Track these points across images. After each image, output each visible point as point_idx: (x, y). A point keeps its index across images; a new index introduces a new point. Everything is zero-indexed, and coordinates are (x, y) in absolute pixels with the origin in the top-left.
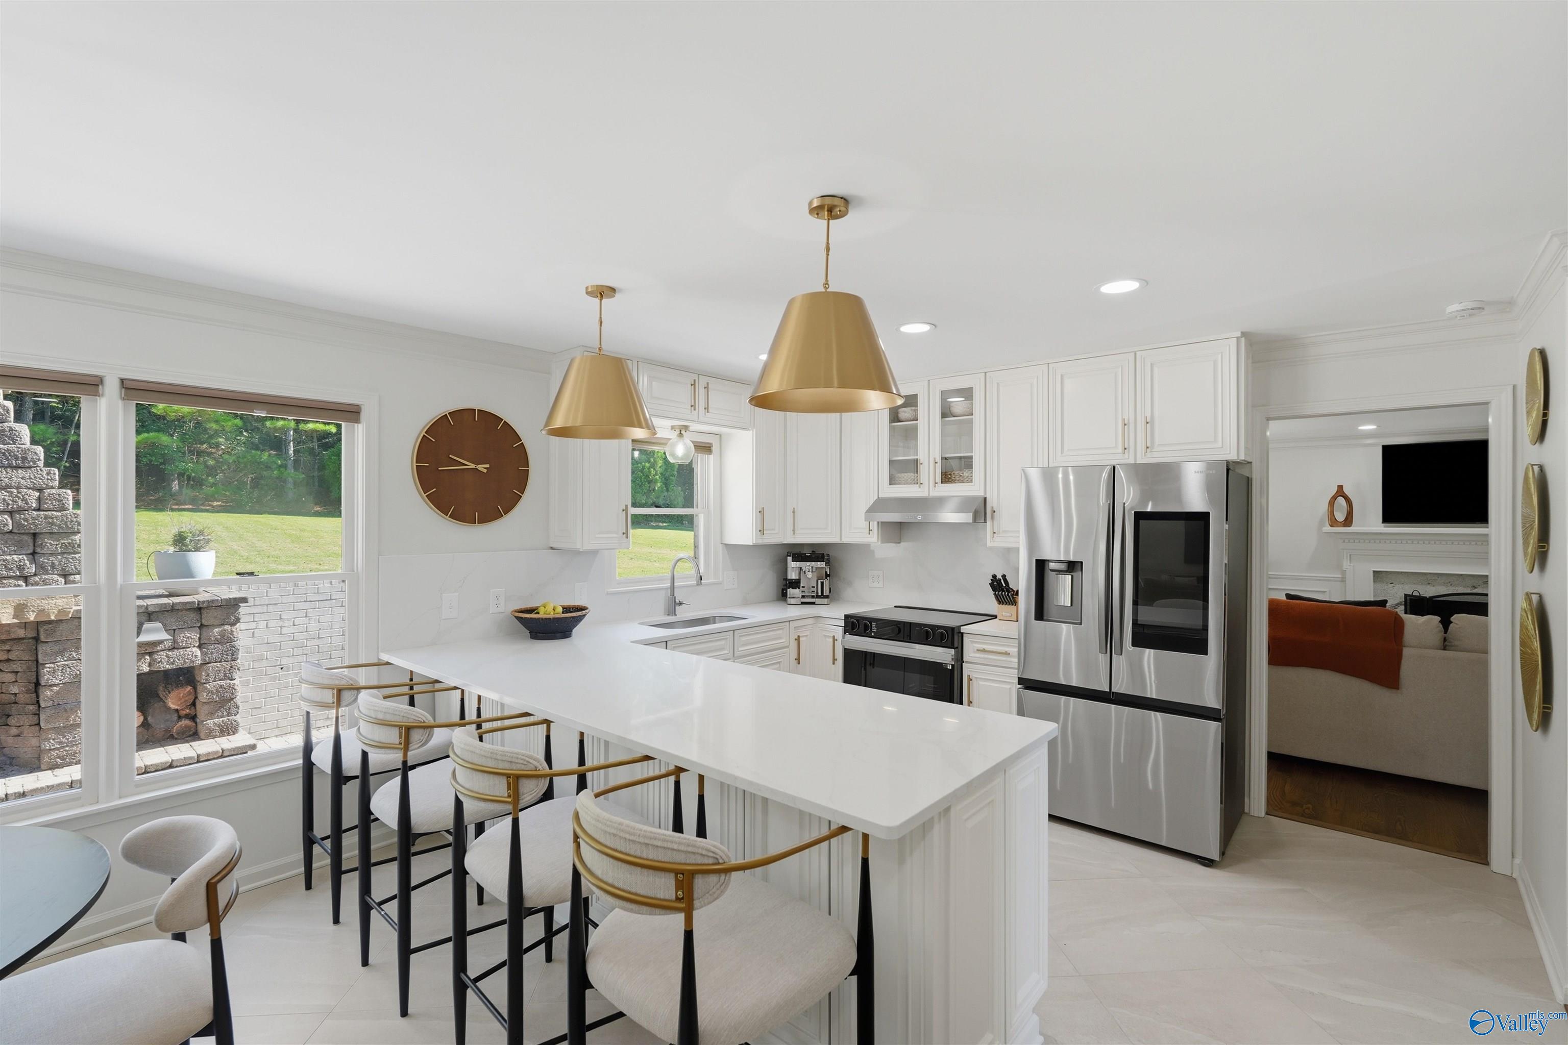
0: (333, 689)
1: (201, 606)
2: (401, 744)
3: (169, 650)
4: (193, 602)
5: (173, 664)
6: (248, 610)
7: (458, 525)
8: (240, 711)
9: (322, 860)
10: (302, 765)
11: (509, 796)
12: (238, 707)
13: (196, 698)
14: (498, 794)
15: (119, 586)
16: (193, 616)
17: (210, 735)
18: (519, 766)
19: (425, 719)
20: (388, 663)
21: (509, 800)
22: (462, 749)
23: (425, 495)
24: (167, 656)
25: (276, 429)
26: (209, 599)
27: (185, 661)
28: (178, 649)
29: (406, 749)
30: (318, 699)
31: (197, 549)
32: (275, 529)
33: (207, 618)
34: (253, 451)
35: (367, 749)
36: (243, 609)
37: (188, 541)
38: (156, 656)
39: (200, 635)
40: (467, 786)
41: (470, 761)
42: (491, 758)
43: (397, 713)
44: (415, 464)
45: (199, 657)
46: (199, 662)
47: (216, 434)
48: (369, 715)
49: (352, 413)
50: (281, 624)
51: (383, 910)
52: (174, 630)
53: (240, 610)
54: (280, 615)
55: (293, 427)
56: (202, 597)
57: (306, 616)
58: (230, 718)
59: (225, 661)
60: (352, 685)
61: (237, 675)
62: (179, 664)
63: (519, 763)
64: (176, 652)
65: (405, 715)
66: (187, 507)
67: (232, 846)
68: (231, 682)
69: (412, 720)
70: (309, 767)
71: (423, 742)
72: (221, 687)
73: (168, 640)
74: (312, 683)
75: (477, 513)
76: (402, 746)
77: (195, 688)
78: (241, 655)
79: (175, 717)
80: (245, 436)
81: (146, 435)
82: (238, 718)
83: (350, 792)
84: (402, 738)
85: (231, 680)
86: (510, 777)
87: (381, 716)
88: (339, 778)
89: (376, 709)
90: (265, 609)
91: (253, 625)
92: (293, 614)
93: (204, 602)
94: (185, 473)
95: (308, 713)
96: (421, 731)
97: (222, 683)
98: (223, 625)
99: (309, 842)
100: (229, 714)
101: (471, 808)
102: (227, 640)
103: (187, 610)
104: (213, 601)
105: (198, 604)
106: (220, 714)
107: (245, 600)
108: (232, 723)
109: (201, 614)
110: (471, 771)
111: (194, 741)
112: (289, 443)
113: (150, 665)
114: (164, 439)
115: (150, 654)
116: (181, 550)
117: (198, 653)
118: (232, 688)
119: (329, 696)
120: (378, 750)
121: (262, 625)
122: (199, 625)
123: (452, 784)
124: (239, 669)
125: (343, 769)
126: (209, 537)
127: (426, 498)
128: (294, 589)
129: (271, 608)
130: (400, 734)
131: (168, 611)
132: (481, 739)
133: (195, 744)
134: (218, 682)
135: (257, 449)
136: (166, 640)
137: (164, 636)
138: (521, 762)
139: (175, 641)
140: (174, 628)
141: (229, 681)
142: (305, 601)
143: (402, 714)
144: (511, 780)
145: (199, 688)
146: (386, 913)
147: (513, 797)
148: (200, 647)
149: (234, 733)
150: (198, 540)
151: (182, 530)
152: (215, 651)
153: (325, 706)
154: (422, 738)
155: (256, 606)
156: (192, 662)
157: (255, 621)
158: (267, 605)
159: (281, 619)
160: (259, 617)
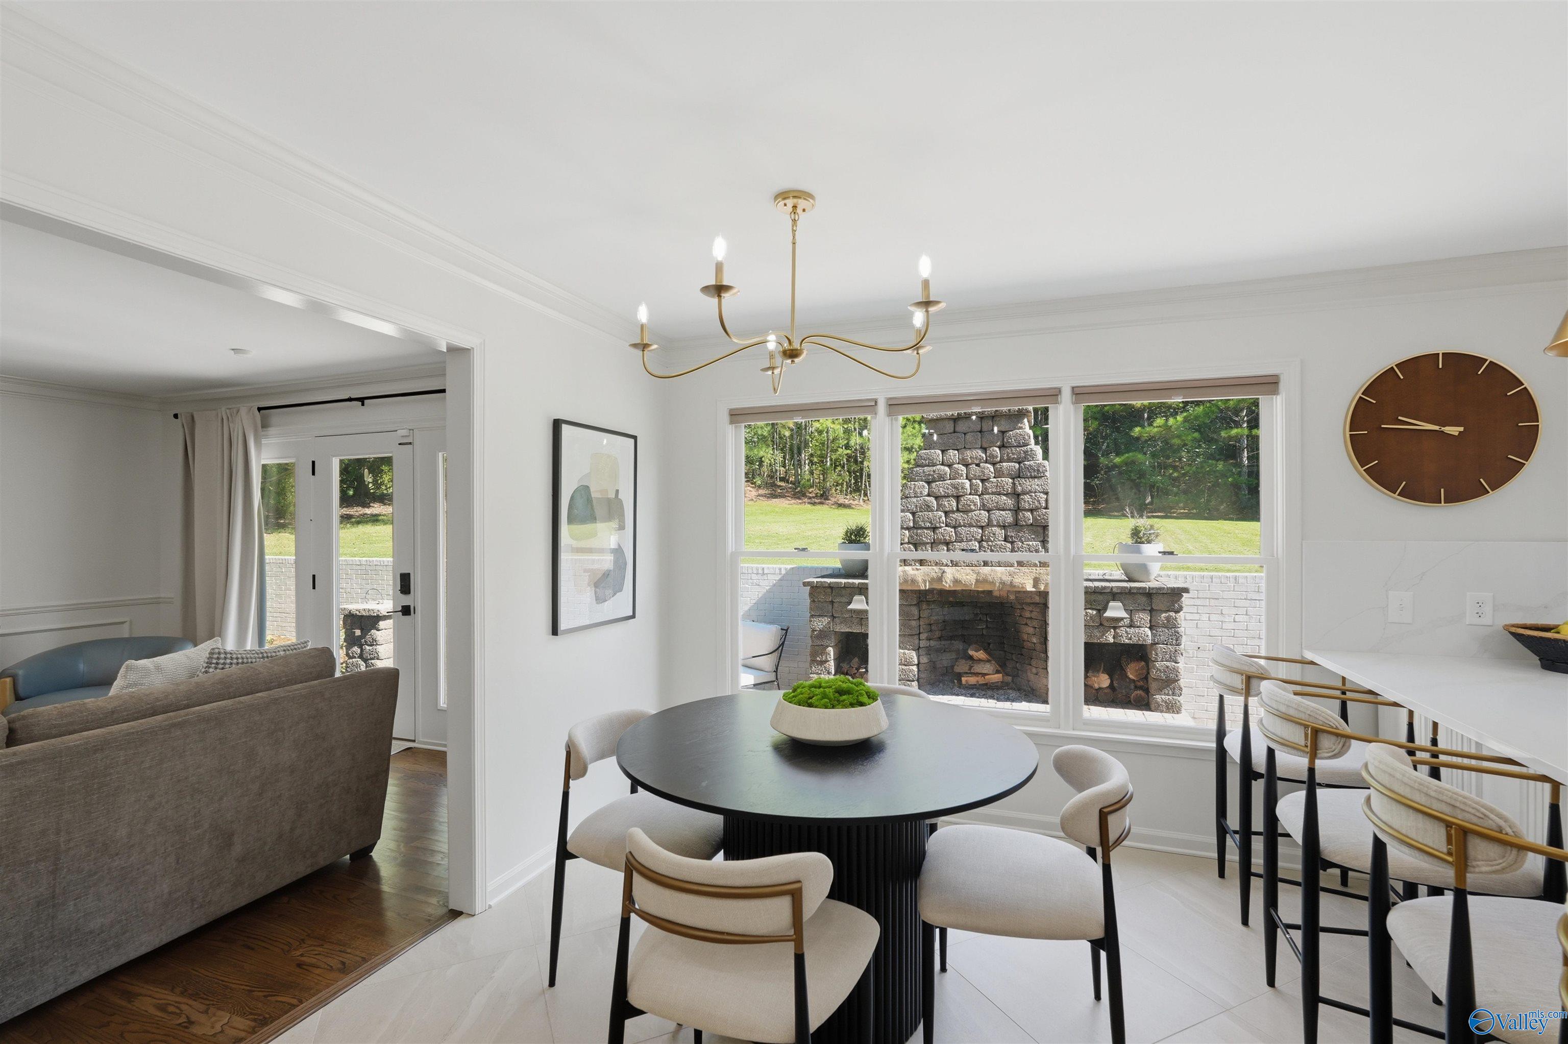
0: (1242, 675)
1: (1151, 591)
2: (1306, 746)
3: (1128, 627)
4: (1145, 588)
5: (1130, 639)
6: (1192, 602)
7: (1418, 507)
8: (1183, 693)
9: (1233, 856)
10: (1215, 749)
11: (1450, 853)
12: (1181, 689)
13: (1148, 673)
14: (1431, 844)
15: (1072, 558)
16: (1143, 600)
17: (1157, 709)
18: (1468, 816)
19: (1338, 726)
20: (1312, 663)
21: (1450, 859)
22: (1376, 767)
23: (1362, 470)
24: (1126, 632)
25: (1230, 438)
26: (1157, 586)
27: (1139, 639)
28: (1134, 627)
29: (1313, 756)
30: (1228, 683)
31: (1149, 542)
32: (1228, 533)
33: (1158, 603)
34: (1210, 461)
35: (1273, 746)
36: (1185, 599)
37: (1141, 534)
38: (1118, 631)
39: (1151, 617)
40: (1384, 818)
41: (1388, 786)
42: (1419, 790)
43: (1301, 709)
44: (1348, 433)
45: (1150, 636)
46: (1150, 642)
47: (1179, 449)
48: (1270, 704)
49: (1271, 384)
50: (1221, 618)
51: (1288, 933)
52: (1131, 610)
53: (1183, 599)
54: (1222, 610)
55: (1246, 434)
56: (1153, 584)
57: (1246, 615)
58: (1174, 697)
59: (1171, 645)
60: (1262, 674)
61: (1181, 659)
62: (1135, 640)
63: (1468, 812)
64: (1132, 630)
65: (1311, 714)
66: (1157, 514)
67: (1124, 786)
68: (1176, 665)
69: (1321, 723)
70: (1222, 754)
71: (1334, 752)
72: (1167, 667)
73: (1127, 618)
74: (1223, 665)
75: (1442, 490)
76: (1308, 750)
77: (1148, 666)
78: (1184, 640)
79: (1132, 686)
80: (1204, 448)
81: (1127, 455)
82: (1180, 699)
83: (1258, 788)
84: (1308, 740)
85: (1176, 663)
86: (1451, 827)
87: (1283, 709)
88: (1248, 774)
89: (1278, 699)
90: (1207, 602)
91: (1197, 617)
92: (1234, 611)
93: (1153, 589)
94: (1155, 485)
95: (1221, 697)
96: (1333, 738)
97: (1168, 664)
98: (1169, 611)
99: (1222, 832)
100: (1173, 694)
101: (1396, 855)
102: (1171, 625)
103: (1140, 594)
104: (1160, 589)
105: (1149, 591)
106: (1167, 692)
107: (1186, 590)
108: (1176, 703)
109: (1151, 599)
110: (1390, 800)
111: (1147, 710)
112: (1243, 450)
113: (1114, 638)
114: (1140, 456)
115: (1115, 628)
116: (1137, 542)
117: (1149, 633)
118: (1176, 670)
119: (1238, 682)
120: (1285, 749)
121: (1205, 617)
122: (1149, 608)
123: (1364, 812)
124: (1182, 654)
125: (1253, 764)
126: (1159, 531)
127: (1364, 473)
128: (1234, 586)
129: (1213, 602)
130: (1306, 735)
131: (1126, 593)
132: (1415, 769)
133: (1147, 713)
134: (1165, 663)
135: (1214, 459)
136: (1125, 618)
137: (1122, 614)
138: (1473, 811)
139: (1131, 620)
140: (1131, 608)
141: (1173, 664)
142: (1245, 599)
143: (1309, 712)
144: (1453, 832)
145: (1151, 665)
146: (1291, 938)
147: (1456, 855)
148: (1151, 628)
149: (1178, 713)
150: (1150, 534)
151: (1137, 525)
152: (1163, 634)
153: (1233, 691)
154: (1334, 747)
155: (1198, 598)
156: (1144, 640)
157: (1198, 613)
158: (1209, 598)
159: (1222, 613)
160: (1201, 609)
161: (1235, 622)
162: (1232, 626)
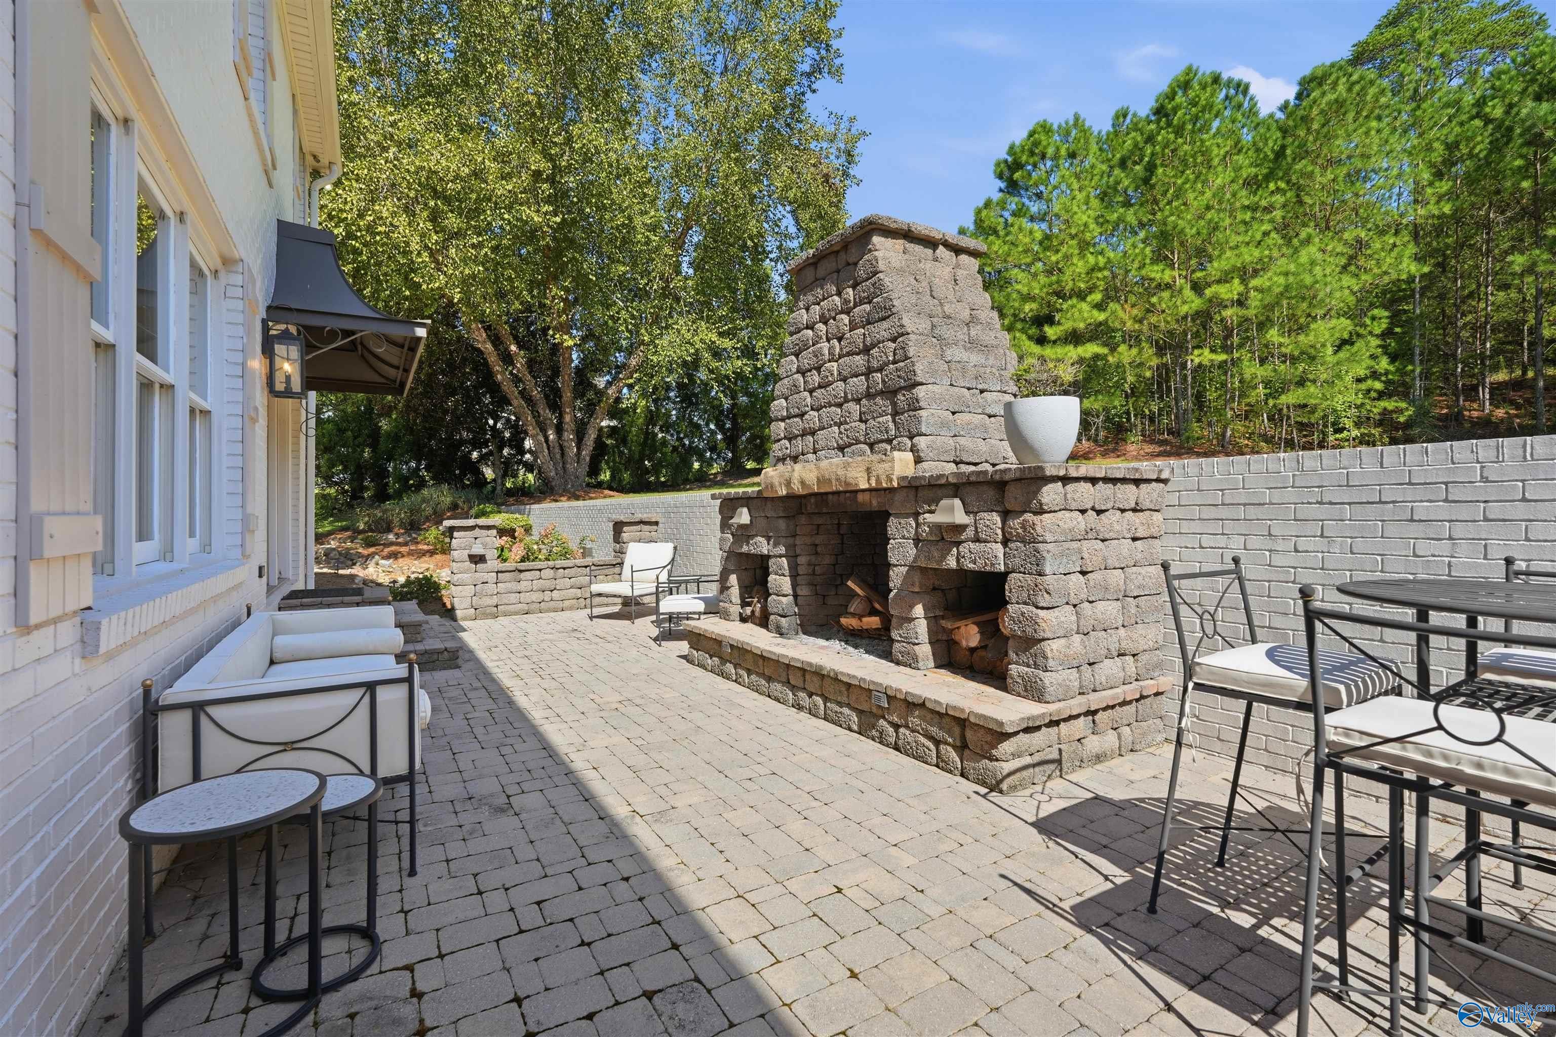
3: (973, 541)
5: (975, 564)
16: (991, 493)
17: (1013, 688)
24: (970, 550)
27: (986, 563)
28: (980, 541)
38: (960, 548)
39: (1003, 523)
45: (1001, 558)
46: (1001, 568)
52: (975, 513)
57: (1322, 536)
58: (1035, 671)
59: (1029, 574)
62: (980, 565)
64: (977, 547)
72: (1023, 614)
73: (970, 525)
90: (1241, 512)
92: (1293, 528)
93: (996, 472)
98: (1025, 511)
100: (1035, 665)
102: (1029, 537)
103: (985, 483)
104: (1005, 471)
108: (1035, 682)
109: (1003, 492)
113: (956, 560)
115: (957, 544)
117: (999, 551)
122: (1001, 509)
129: (1252, 512)
131: (968, 484)
134: (1021, 606)
139: (976, 530)
141: (1033, 609)
142: (1318, 503)
145: (1006, 609)
148: (1005, 542)
152: (1018, 554)
155: (1223, 504)
156: (992, 565)
157: (1223, 534)
158: (1245, 505)
159: (1270, 535)
160: (1229, 526)
161: (1296, 551)
162: (1291, 559)
